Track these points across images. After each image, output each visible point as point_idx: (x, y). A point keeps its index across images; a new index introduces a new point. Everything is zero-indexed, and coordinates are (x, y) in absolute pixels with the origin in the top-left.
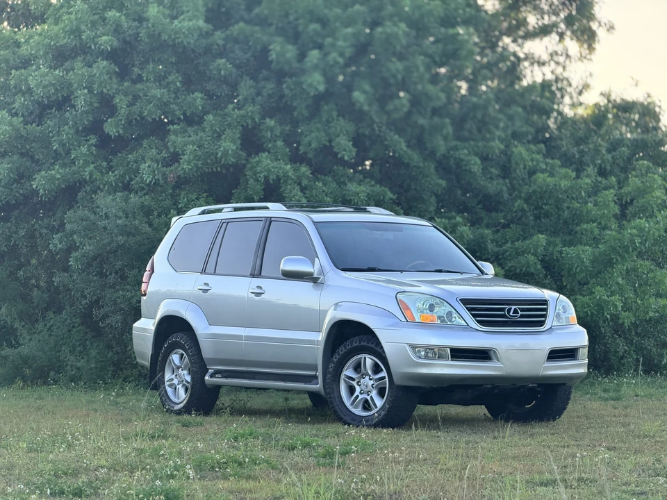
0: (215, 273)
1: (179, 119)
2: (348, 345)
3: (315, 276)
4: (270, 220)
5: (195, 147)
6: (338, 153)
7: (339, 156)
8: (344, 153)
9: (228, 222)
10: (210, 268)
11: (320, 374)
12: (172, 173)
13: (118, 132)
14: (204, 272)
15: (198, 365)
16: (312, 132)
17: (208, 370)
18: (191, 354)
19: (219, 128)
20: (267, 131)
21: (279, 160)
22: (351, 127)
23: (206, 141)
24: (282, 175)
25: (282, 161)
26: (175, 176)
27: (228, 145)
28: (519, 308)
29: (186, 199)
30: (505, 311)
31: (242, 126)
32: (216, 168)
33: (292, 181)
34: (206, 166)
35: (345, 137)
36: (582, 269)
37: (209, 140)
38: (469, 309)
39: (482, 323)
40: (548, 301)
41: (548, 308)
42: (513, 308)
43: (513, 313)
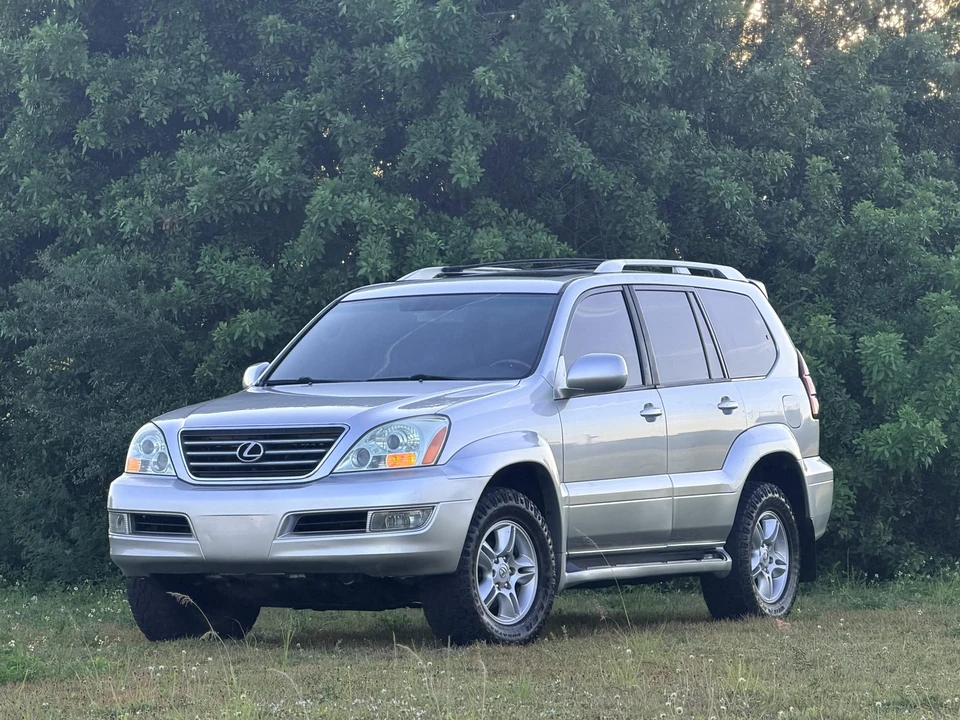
1: (203, 119)
5: (215, 169)
7: (454, 180)
12: (169, 215)
13: (96, 143)
19: (265, 134)
24: (355, 217)
25: (365, 191)
26: (175, 221)
27: (267, 167)
28: (263, 444)
29: (207, 259)
30: (235, 449)
31: (307, 128)
32: (261, 207)
33: (374, 228)
34: (239, 203)
35: (472, 146)
36: (887, 375)
37: (246, 156)
38: (186, 448)
39: (196, 471)
40: (347, 429)
41: (333, 443)
42: (253, 443)
43: (249, 453)
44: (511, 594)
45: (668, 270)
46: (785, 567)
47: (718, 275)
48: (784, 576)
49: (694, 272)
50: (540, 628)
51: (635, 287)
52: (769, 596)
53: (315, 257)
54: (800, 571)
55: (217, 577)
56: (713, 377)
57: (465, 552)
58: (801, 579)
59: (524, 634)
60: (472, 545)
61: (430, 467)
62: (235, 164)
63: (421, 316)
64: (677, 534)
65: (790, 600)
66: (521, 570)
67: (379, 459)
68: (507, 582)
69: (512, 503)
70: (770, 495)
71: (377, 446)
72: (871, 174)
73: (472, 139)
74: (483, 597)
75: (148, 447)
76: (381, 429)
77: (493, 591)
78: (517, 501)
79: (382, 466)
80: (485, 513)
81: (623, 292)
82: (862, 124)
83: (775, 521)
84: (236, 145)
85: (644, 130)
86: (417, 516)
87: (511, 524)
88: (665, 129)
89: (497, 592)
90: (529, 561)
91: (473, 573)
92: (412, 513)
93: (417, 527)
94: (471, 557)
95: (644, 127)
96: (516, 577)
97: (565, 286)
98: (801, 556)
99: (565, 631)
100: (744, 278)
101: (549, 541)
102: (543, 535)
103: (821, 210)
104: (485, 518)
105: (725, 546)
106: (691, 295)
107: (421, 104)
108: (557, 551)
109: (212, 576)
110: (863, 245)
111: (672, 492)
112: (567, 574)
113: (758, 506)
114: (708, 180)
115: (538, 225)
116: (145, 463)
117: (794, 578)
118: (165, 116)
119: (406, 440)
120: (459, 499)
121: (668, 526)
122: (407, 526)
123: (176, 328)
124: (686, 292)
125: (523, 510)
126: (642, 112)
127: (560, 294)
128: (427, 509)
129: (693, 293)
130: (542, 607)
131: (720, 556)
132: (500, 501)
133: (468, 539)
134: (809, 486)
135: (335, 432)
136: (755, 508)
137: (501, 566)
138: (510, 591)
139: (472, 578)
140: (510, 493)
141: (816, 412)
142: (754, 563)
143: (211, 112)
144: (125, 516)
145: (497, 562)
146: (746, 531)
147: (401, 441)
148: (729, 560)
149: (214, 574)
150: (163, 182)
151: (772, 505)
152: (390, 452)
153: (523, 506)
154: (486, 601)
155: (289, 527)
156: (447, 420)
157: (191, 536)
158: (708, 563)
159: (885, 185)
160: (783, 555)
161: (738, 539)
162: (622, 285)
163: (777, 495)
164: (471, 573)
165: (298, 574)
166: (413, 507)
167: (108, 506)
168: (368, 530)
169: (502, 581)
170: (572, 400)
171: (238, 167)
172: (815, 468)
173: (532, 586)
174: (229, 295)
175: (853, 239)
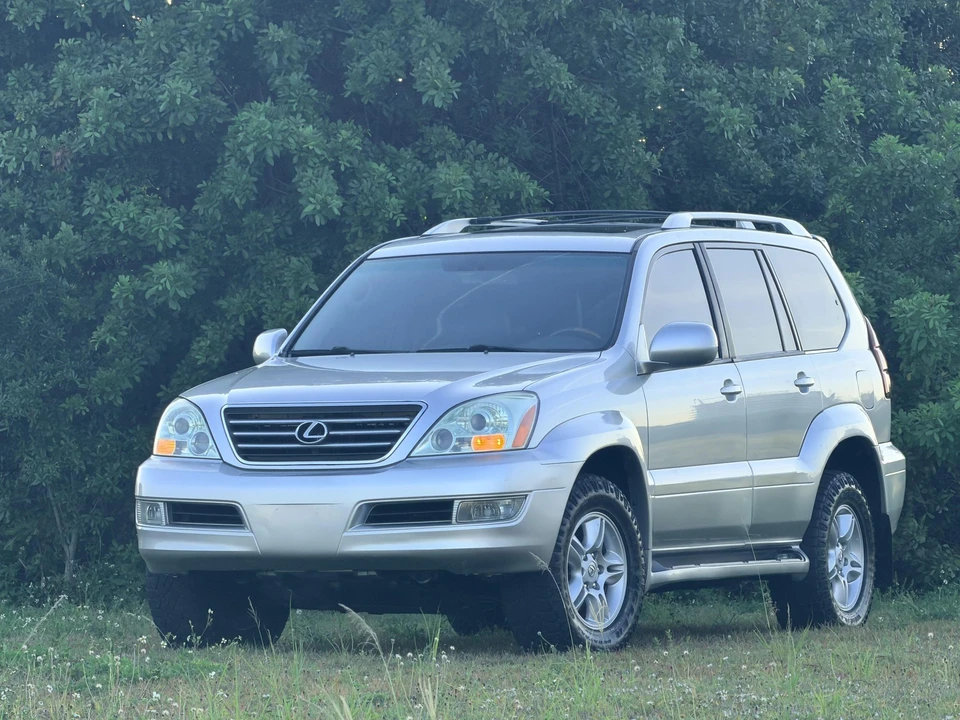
1: (84, 25)
5: (112, 91)
6: (421, 95)
7: (424, 100)
8: (432, 92)
12: (59, 146)
16: (371, 49)
19: (167, 45)
20: (271, 51)
21: (294, 114)
22: (452, 38)
23: (137, 76)
24: (294, 146)
25: (299, 116)
26: (67, 154)
27: (177, 87)
28: (327, 424)
29: (97, 198)
30: (293, 429)
31: (219, 38)
32: (164, 134)
33: (317, 161)
34: (138, 130)
35: (439, 58)
36: (929, 344)
37: (145, 74)
38: (232, 428)
39: (246, 454)
40: (424, 407)
41: (410, 422)
42: (315, 423)
43: (310, 434)
44: (600, 595)
45: (731, 224)
46: (860, 570)
47: (780, 229)
48: (860, 579)
49: (760, 226)
50: (629, 634)
51: (706, 245)
52: (844, 603)
53: (248, 199)
54: (876, 574)
55: (272, 574)
56: (787, 349)
57: (557, 548)
58: (876, 584)
59: (615, 641)
60: (563, 539)
61: (520, 451)
62: (133, 83)
63: (466, 277)
64: (757, 530)
65: (865, 608)
66: (610, 569)
67: (462, 441)
68: (596, 582)
69: (602, 492)
70: (847, 486)
71: (458, 426)
72: (879, 97)
73: (439, 50)
74: (573, 599)
75: (182, 426)
76: (461, 408)
77: (582, 592)
78: (607, 490)
79: (465, 449)
80: (576, 503)
81: (694, 251)
82: (863, 34)
83: (851, 516)
84: (132, 60)
85: (629, 42)
86: (507, 506)
87: (600, 516)
88: (655, 39)
89: (586, 594)
90: (617, 558)
91: (564, 571)
92: (502, 502)
93: (508, 518)
94: (562, 553)
95: (629, 37)
96: (605, 576)
97: (636, 245)
98: (876, 557)
99: (670, 637)
100: (808, 234)
101: (639, 536)
102: (633, 529)
103: (836, 144)
104: (576, 508)
105: (801, 544)
106: (759, 253)
107: (365, 9)
108: (645, 547)
109: (265, 573)
110: (886, 188)
111: (752, 480)
112: (652, 574)
113: (836, 498)
114: (703, 105)
115: (501, 159)
116: (180, 445)
117: (870, 582)
118: (39, 19)
119: (492, 420)
120: (551, 487)
121: (746, 521)
122: (496, 517)
123: (65, 283)
124: (754, 250)
125: (613, 500)
126: (624, 19)
127: (632, 254)
128: (518, 498)
129: (762, 252)
130: (632, 610)
131: (796, 555)
132: (590, 490)
133: (561, 533)
134: (886, 475)
135: (411, 411)
136: (833, 501)
137: (589, 563)
138: (599, 592)
139: (563, 576)
140: (600, 481)
141: (888, 390)
142: (831, 565)
143: (95, 15)
144: (161, 505)
145: (586, 559)
146: (824, 527)
147: (487, 421)
148: (807, 561)
149: (267, 571)
150: (39, 101)
151: (849, 498)
152: (473, 433)
153: (613, 495)
154: (576, 603)
155: (360, 518)
156: (535, 397)
157: (243, 528)
158: (785, 563)
159: (899, 112)
160: (857, 555)
161: (815, 537)
162: (693, 242)
163: (854, 487)
164: (562, 571)
165: (367, 571)
166: (501, 496)
167: (137, 493)
168: (454, 521)
169: (591, 580)
170: (654, 375)
171: (137, 86)
172: (890, 455)
173: (620, 587)
174: (125, 242)
175: (876, 181)
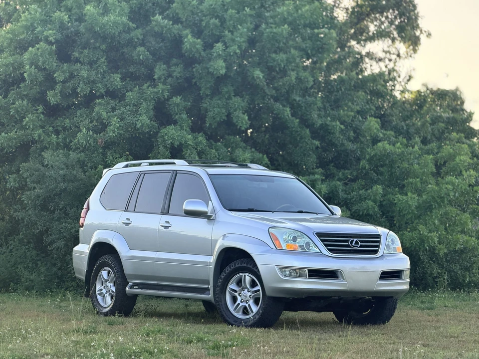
0: (134, 211)
2: (233, 266)
3: (209, 214)
4: (176, 173)
9: (145, 173)
10: (131, 207)
11: (211, 287)
12: (101, 138)
14: (126, 210)
15: (121, 279)
17: (128, 283)
18: (115, 271)
19: (137, 102)
20: (174, 106)
23: (126, 114)
24: (184, 142)
26: (103, 141)
30: (349, 242)
33: (191, 147)
34: (127, 133)
36: (409, 211)
40: (381, 235)
42: (355, 240)
43: (354, 244)
144: (306, 270)
150: (89, 123)
171: (127, 118)
